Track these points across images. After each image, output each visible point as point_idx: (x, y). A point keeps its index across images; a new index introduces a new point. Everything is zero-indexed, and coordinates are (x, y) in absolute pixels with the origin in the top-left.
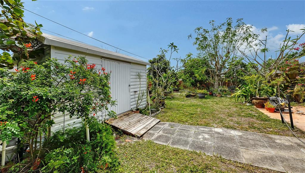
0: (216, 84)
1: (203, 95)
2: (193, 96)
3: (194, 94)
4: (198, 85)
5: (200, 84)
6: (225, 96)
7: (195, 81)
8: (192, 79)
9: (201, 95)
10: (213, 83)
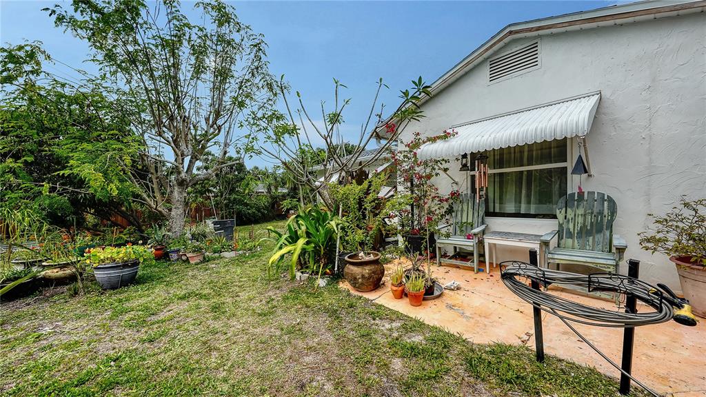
0: (177, 213)
1: (127, 271)
2: (61, 282)
3: (68, 271)
4: (90, 219)
5: (98, 213)
6: (217, 255)
7: (74, 202)
8: (52, 190)
9: (114, 273)
10: (165, 212)
